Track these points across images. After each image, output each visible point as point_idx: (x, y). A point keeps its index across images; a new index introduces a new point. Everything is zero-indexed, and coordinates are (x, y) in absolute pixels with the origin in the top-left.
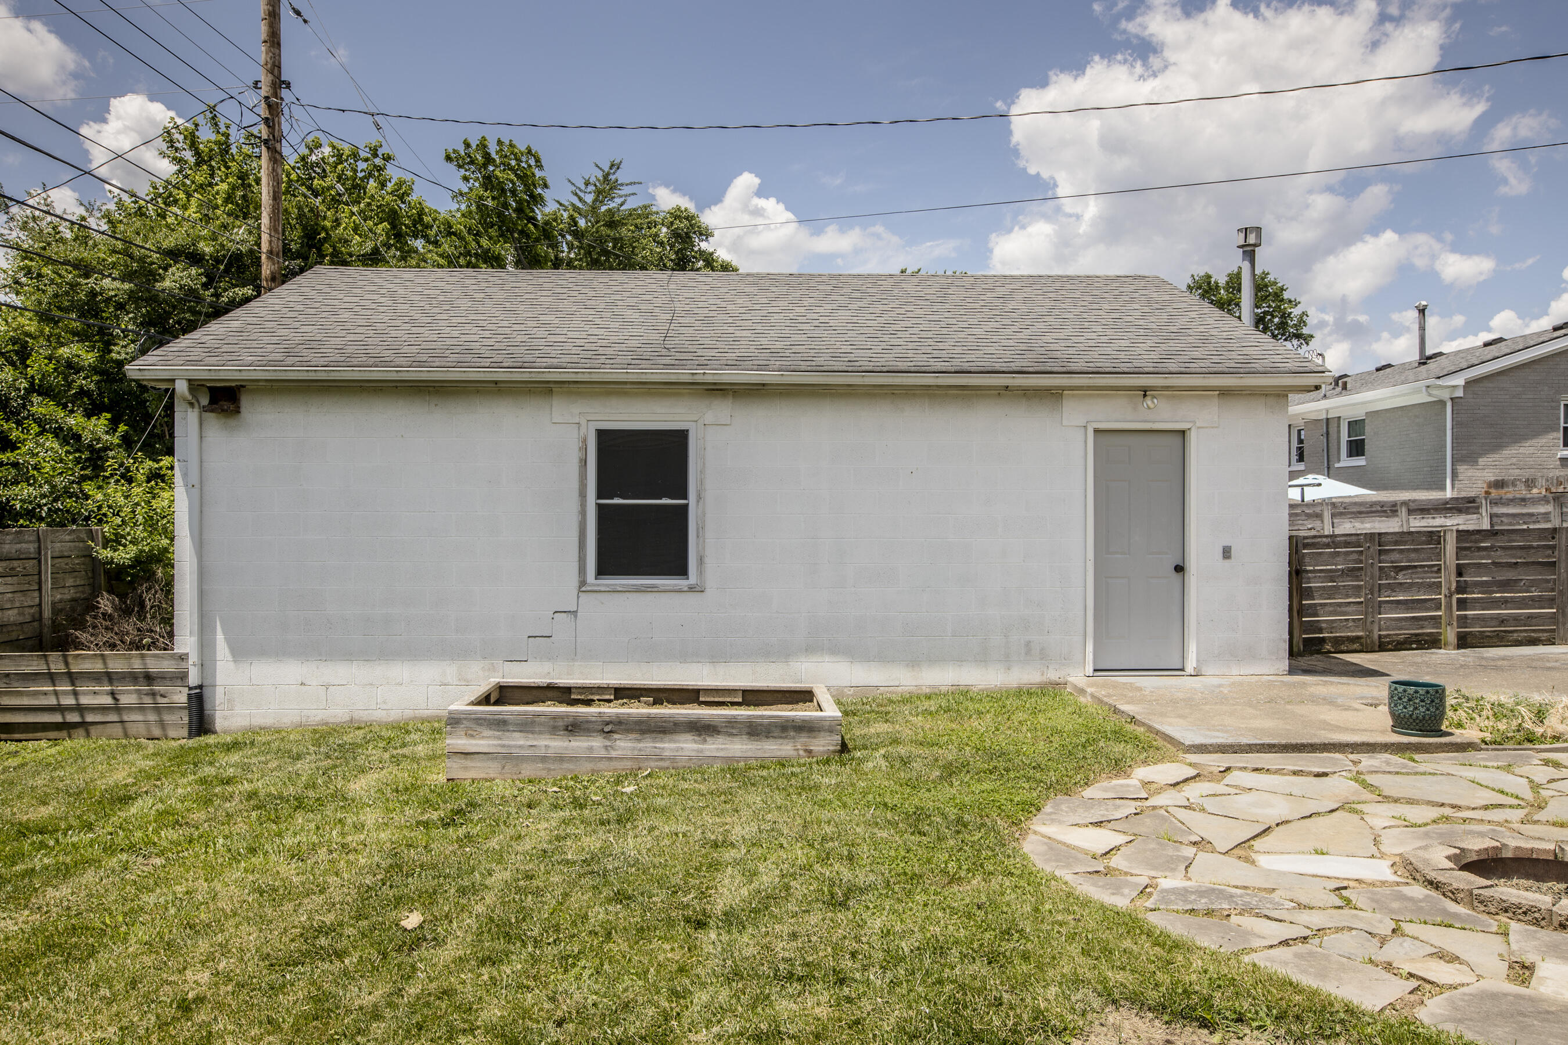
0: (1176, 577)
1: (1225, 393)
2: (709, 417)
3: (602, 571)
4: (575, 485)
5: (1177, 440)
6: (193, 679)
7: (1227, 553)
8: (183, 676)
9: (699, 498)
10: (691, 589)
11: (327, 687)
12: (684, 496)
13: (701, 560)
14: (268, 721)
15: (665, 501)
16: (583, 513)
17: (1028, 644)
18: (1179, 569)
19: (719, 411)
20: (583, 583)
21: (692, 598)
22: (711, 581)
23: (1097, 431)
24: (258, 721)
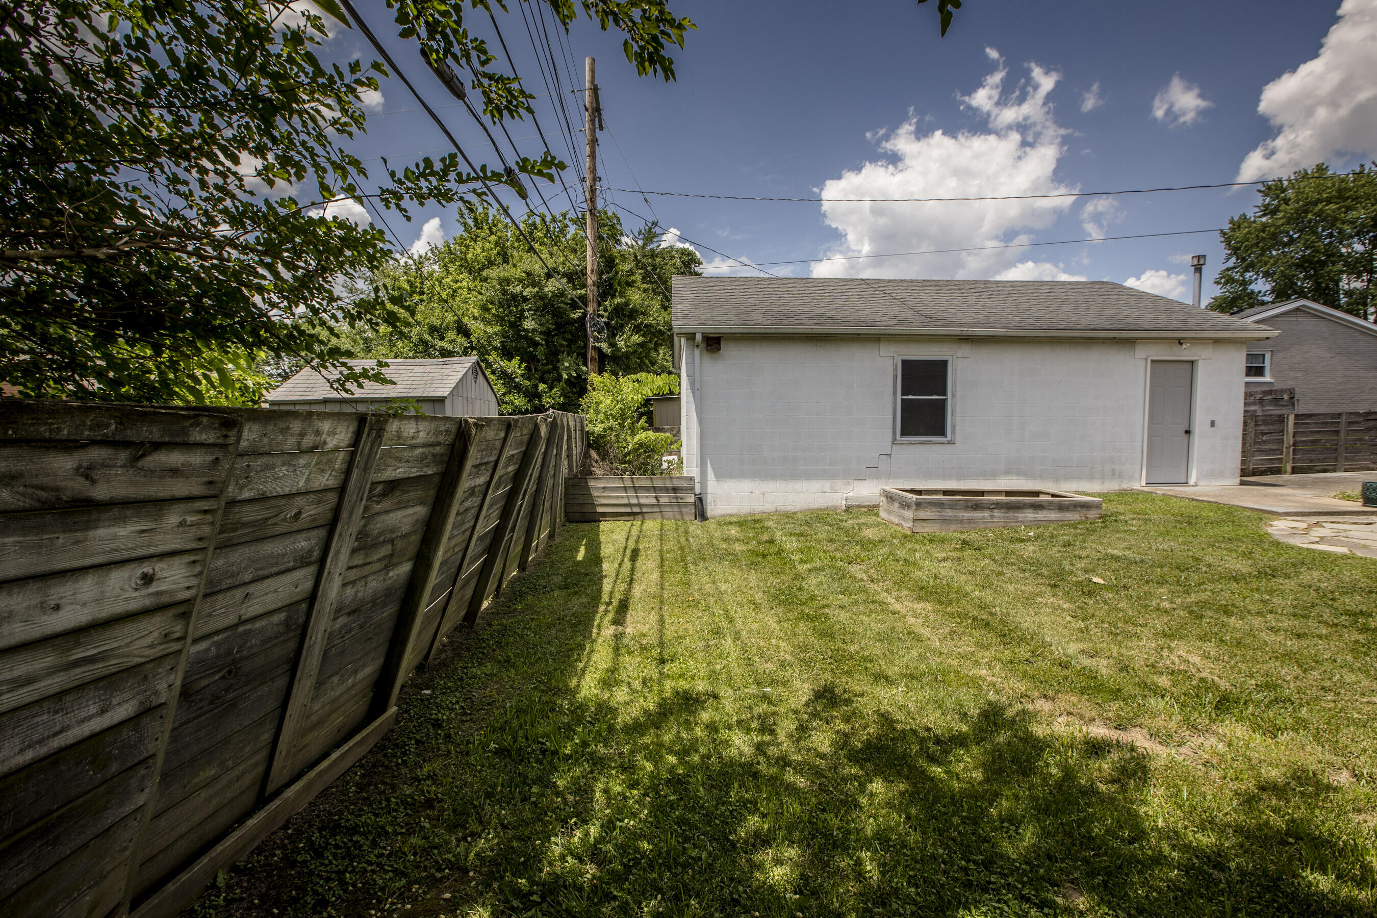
0: (1186, 436)
1: (1217, 341)
2: (959, 354)
3: (903, 434)
4: (891, 388)
5: (1189, 366)
6: (697, 489)
7: (1213, 424)
8: (693, 488)
9: (953, 395)
10: (949, 443)
11: (764, 494)
12: (945, 394)
13: (954, 428)
14: (734, 512)
15: (935, 397)
16: (895, 403)
17: (1113, 470)
18: (1188, 432)
19: (964, 350)
20: (894, 439)
21: (949, 447)
22: (958, 439)
23: (1152, 361)
24: (729, 512)
